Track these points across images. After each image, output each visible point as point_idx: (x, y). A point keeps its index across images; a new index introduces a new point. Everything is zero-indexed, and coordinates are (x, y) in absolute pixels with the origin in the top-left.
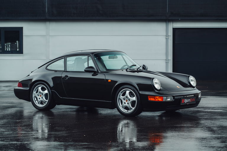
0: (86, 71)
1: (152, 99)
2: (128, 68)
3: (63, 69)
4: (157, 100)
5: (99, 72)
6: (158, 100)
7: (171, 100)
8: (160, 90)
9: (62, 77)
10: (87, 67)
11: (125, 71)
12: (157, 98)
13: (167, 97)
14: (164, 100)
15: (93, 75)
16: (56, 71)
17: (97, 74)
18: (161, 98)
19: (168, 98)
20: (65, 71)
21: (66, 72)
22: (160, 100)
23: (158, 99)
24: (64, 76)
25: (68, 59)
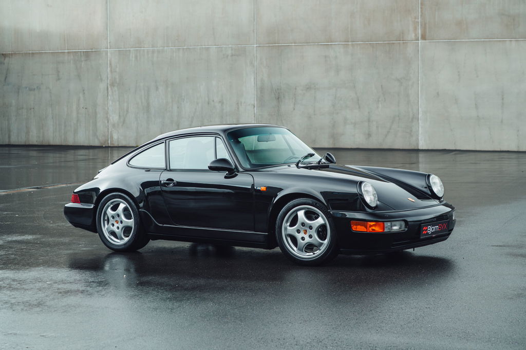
0: (212, 169)
1: (360, 228)
2: (300, 161)
3: (163, 166)
4: (370, 229)
5: (241, 170)
6: (373, 230)
7: (400, 228)
8: (376, 207)
9: (161, 181)
10: (214, 159)
11: (294, 166)
12: (371, 226)
13: (393, 223)
14: (386, 230)
15: (226, 177)
16: (148, 170)
17: (236, 175)
18: (379, 225)
19: (395, 225)
20: (168, 169)
21: (168, 171)
22: (378, 229)
23: (373, 228)
24: (166, 179)
25: (173, 143)
